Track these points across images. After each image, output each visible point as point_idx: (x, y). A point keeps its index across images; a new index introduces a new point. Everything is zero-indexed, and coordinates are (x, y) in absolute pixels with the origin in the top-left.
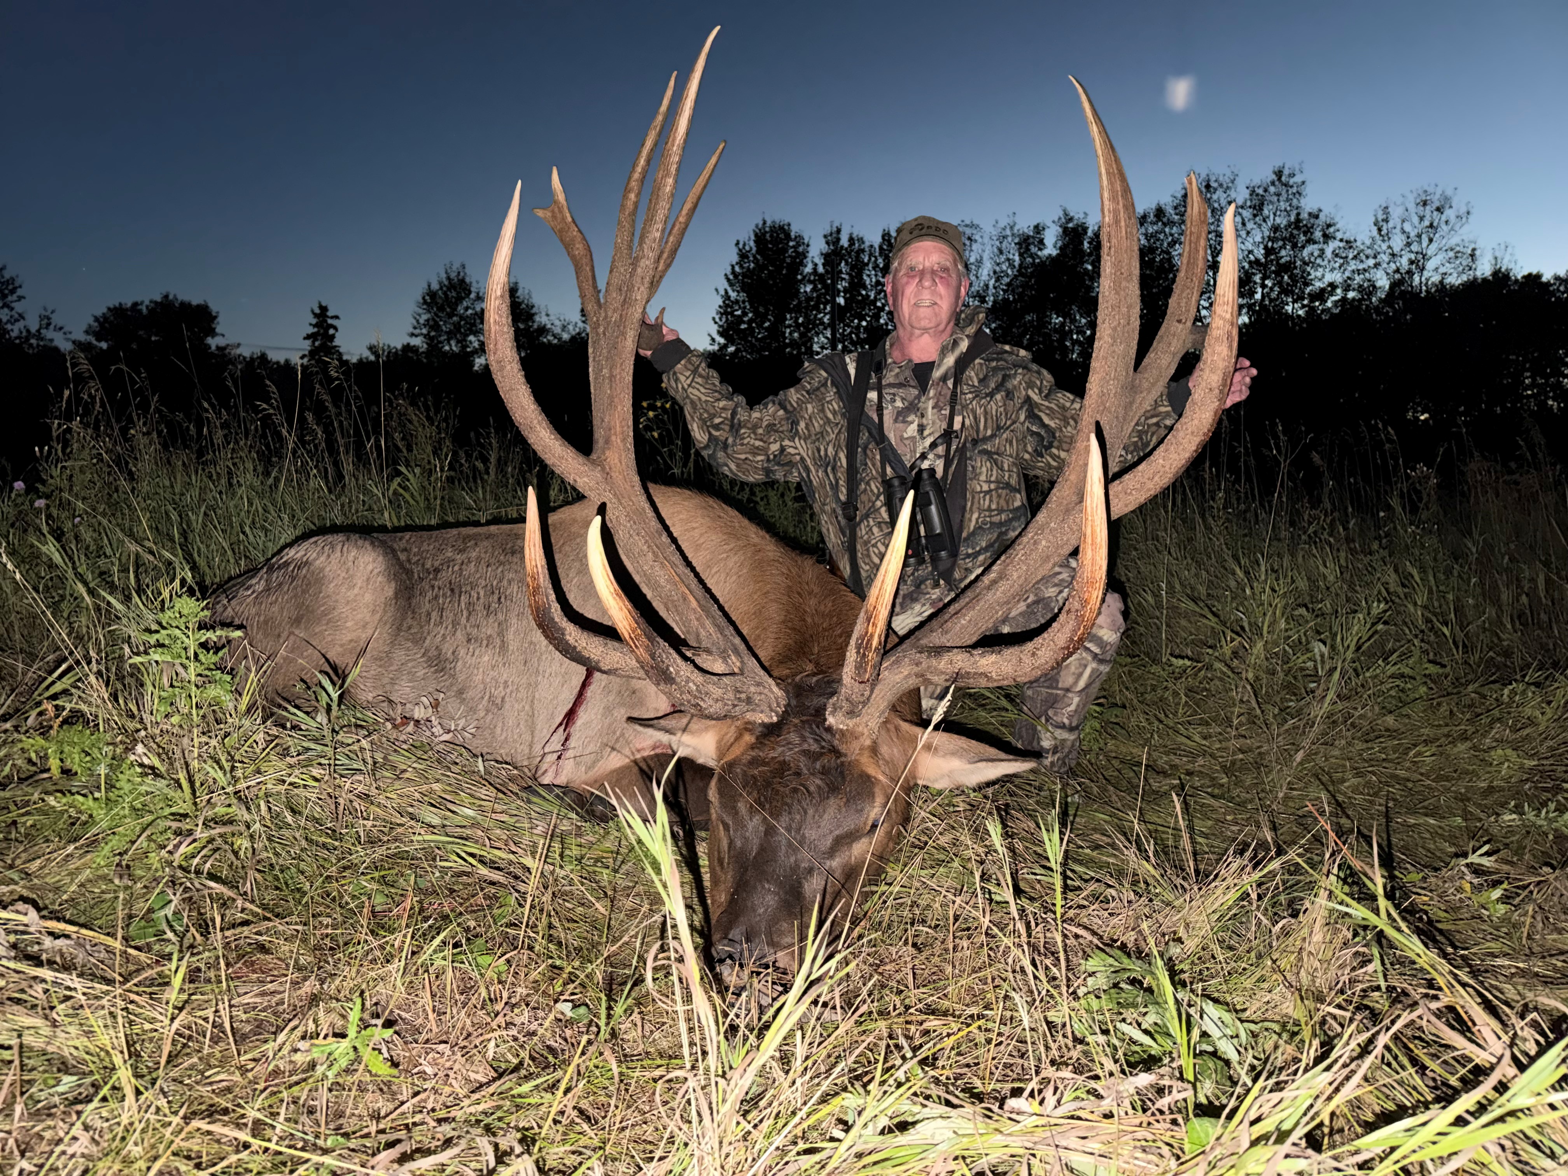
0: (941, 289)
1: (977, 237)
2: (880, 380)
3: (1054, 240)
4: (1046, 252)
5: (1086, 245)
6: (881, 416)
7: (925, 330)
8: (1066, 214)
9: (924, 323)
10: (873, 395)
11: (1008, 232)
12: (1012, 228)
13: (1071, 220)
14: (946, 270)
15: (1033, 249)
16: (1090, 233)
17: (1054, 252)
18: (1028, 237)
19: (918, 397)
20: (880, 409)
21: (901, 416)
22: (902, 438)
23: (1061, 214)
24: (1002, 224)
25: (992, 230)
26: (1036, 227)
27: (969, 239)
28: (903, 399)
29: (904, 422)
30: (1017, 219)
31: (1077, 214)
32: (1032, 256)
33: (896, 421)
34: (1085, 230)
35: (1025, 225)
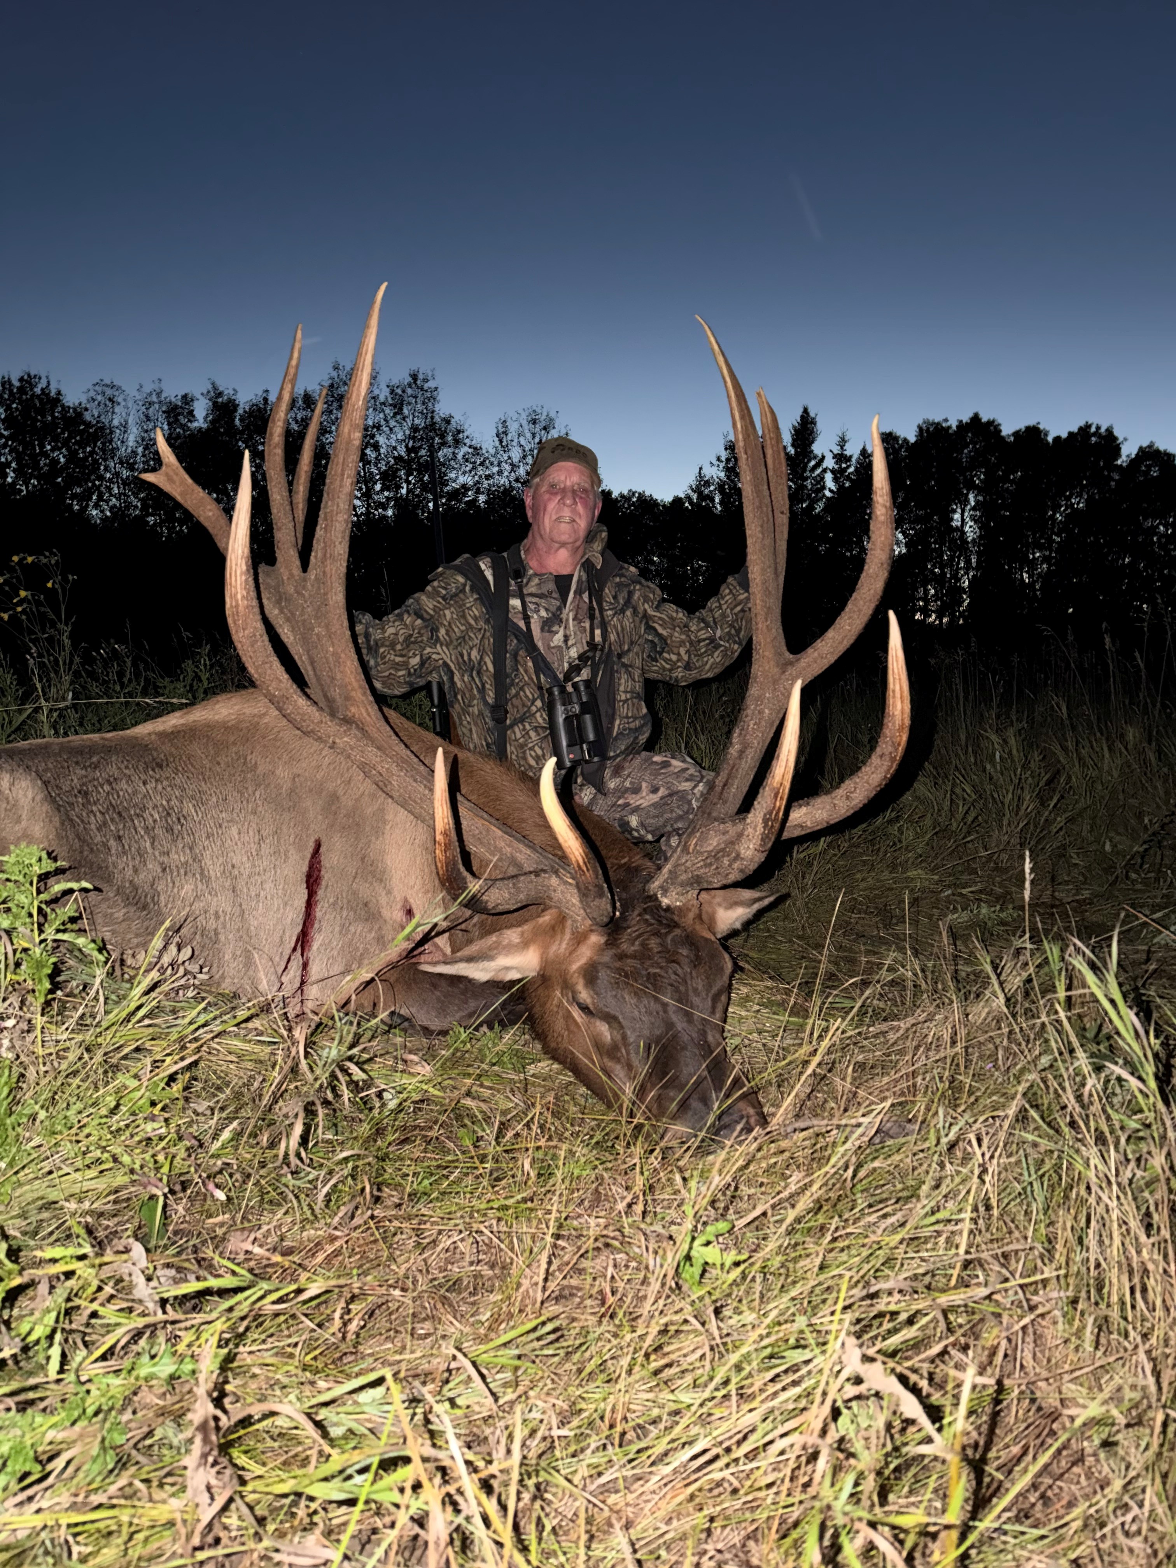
0: (580, 508)
1: (120, 399)
2: (520, 588)
3: (204, 414)
4: (195, 424)
5: (237, 422)
6: (528, 624)
7: (563, 545)
8: (215, 388)
9: (564, 538)
10: (515, 603)
11: (154, 398)
12: (159, 395)
13: (220, 394)
14: (585, 491)
15: (183, 420)
16: (240, 411)
17: (205, 426)
18: (176, 407)
19: (559, 609)
21: (548, 625)
22: (549, 647)
23: (210, 387)
24: (147, 389)
25: (136, 393)
26: (185, 397)
27: (110, 400)
28: (547, 610)
29: (550, 631)
30: (164, 386)
31: (227, 390)
32: (183, 427)
33: (542, 630)
34: (235, 406)
35: (173, 392)
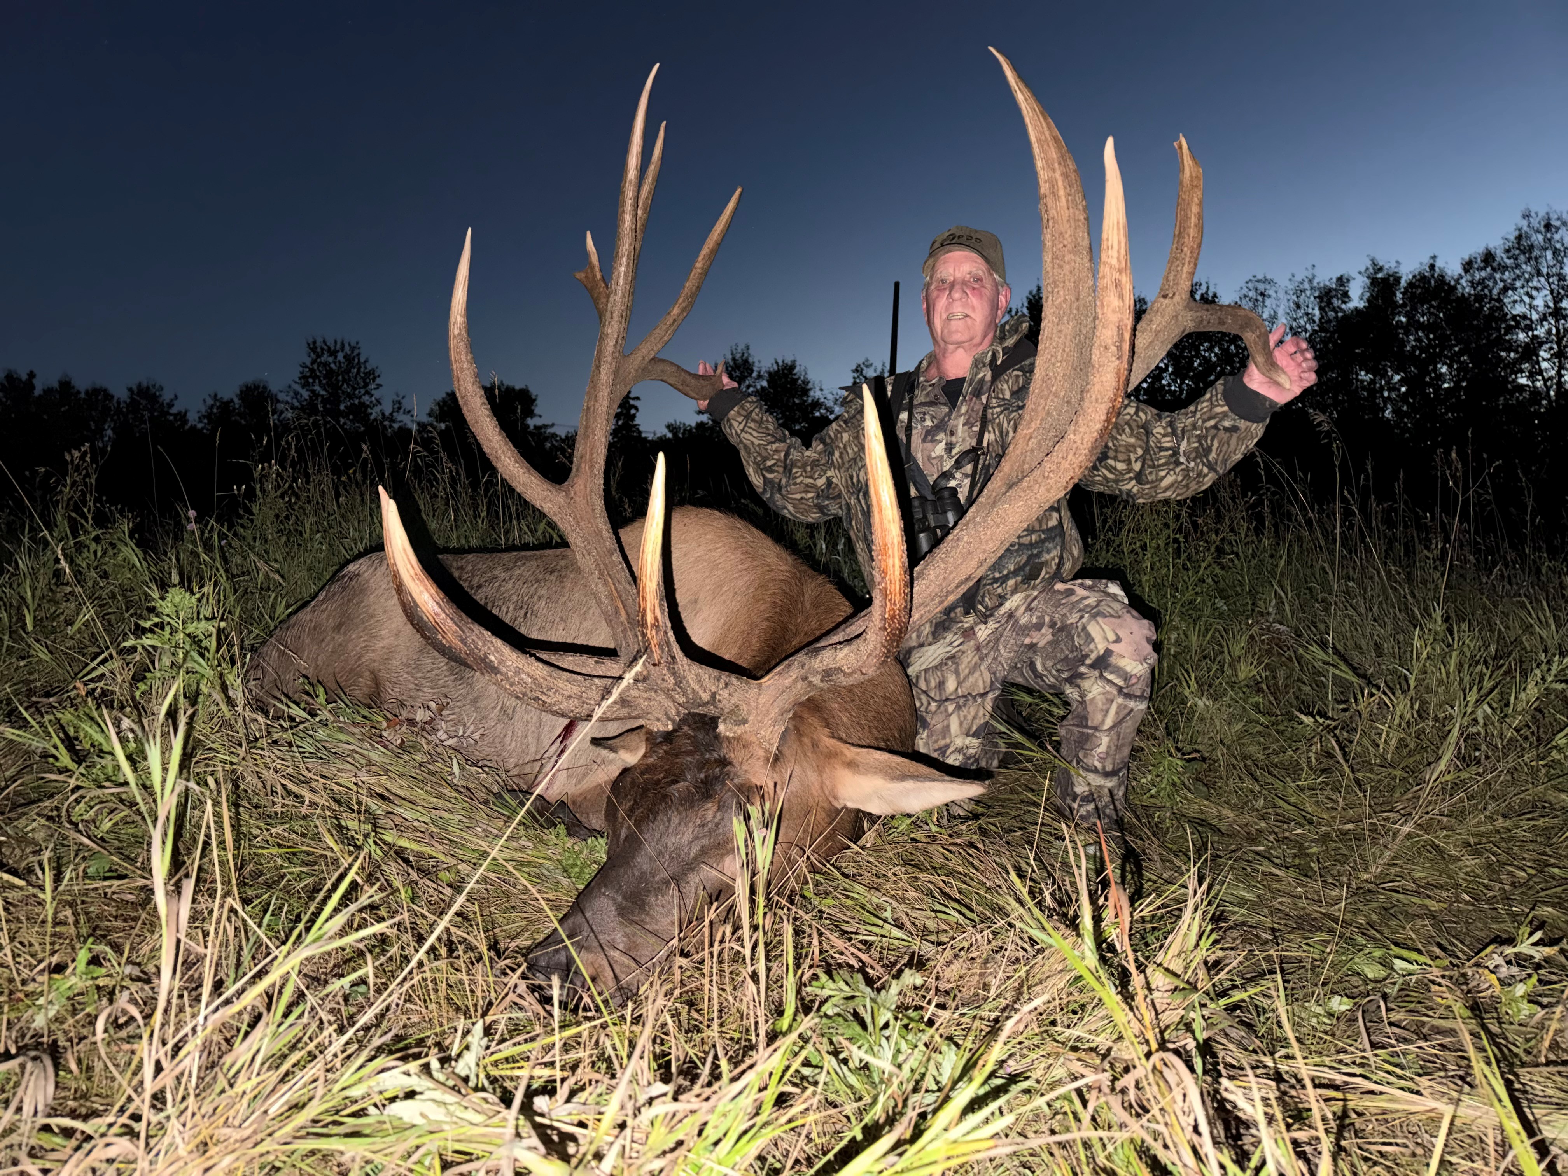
0: (974, 300)
1: (1271, 292)
2: (911, 399)
3: (1360, 292)
4: (1352, 305)
5: (1399, 296)
6: (909, 436)
7: (959, 344)
8: (1374, 264)
9: (957, 337)
10: (904, 416)
11: (1306, 285)
12: (1310, 281)
13: (1381, 269)
14: (979, 280)
15: (1336, 302)
16: (1403, 283)
17: (1361, 305)
18: (1330, 290)
19: (949, 414)
20: (909, 429)
21: (930, 435)
22: (929, 458)
23: (1369, 264)
24: (1298, 278)
25: (1287, 283)
26: (1340, 279)
27: (1262, 294)
28: (933, 417)
29: (933, 441)
30: (1316, 272)
31: (1388, 263)
32: (1334, 310)
33: (924, 440)
34: (1398, 280)
35: (1326, 277)
